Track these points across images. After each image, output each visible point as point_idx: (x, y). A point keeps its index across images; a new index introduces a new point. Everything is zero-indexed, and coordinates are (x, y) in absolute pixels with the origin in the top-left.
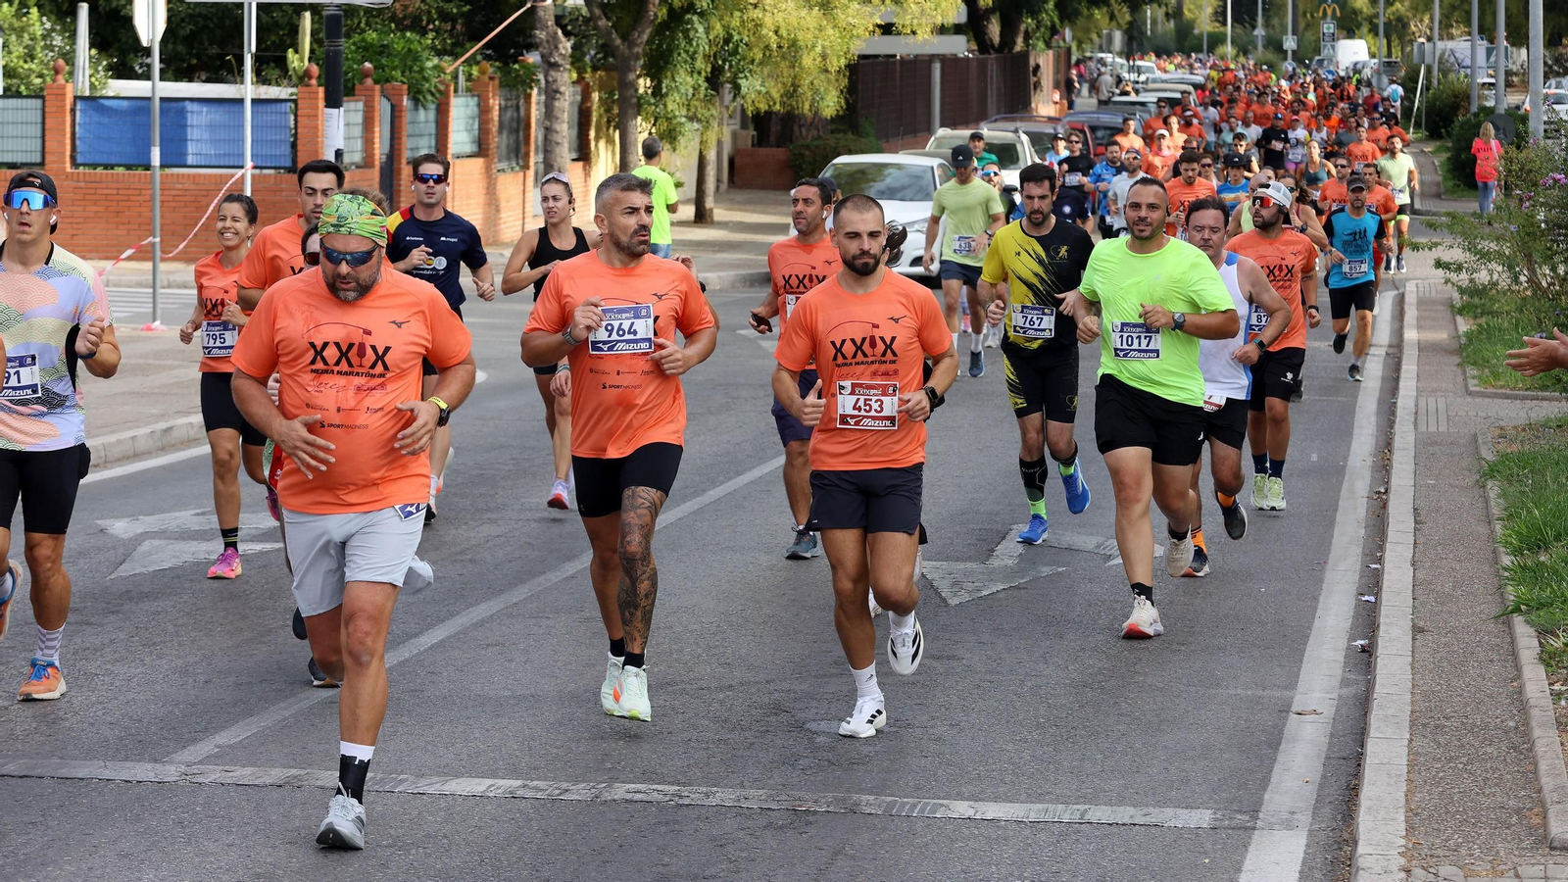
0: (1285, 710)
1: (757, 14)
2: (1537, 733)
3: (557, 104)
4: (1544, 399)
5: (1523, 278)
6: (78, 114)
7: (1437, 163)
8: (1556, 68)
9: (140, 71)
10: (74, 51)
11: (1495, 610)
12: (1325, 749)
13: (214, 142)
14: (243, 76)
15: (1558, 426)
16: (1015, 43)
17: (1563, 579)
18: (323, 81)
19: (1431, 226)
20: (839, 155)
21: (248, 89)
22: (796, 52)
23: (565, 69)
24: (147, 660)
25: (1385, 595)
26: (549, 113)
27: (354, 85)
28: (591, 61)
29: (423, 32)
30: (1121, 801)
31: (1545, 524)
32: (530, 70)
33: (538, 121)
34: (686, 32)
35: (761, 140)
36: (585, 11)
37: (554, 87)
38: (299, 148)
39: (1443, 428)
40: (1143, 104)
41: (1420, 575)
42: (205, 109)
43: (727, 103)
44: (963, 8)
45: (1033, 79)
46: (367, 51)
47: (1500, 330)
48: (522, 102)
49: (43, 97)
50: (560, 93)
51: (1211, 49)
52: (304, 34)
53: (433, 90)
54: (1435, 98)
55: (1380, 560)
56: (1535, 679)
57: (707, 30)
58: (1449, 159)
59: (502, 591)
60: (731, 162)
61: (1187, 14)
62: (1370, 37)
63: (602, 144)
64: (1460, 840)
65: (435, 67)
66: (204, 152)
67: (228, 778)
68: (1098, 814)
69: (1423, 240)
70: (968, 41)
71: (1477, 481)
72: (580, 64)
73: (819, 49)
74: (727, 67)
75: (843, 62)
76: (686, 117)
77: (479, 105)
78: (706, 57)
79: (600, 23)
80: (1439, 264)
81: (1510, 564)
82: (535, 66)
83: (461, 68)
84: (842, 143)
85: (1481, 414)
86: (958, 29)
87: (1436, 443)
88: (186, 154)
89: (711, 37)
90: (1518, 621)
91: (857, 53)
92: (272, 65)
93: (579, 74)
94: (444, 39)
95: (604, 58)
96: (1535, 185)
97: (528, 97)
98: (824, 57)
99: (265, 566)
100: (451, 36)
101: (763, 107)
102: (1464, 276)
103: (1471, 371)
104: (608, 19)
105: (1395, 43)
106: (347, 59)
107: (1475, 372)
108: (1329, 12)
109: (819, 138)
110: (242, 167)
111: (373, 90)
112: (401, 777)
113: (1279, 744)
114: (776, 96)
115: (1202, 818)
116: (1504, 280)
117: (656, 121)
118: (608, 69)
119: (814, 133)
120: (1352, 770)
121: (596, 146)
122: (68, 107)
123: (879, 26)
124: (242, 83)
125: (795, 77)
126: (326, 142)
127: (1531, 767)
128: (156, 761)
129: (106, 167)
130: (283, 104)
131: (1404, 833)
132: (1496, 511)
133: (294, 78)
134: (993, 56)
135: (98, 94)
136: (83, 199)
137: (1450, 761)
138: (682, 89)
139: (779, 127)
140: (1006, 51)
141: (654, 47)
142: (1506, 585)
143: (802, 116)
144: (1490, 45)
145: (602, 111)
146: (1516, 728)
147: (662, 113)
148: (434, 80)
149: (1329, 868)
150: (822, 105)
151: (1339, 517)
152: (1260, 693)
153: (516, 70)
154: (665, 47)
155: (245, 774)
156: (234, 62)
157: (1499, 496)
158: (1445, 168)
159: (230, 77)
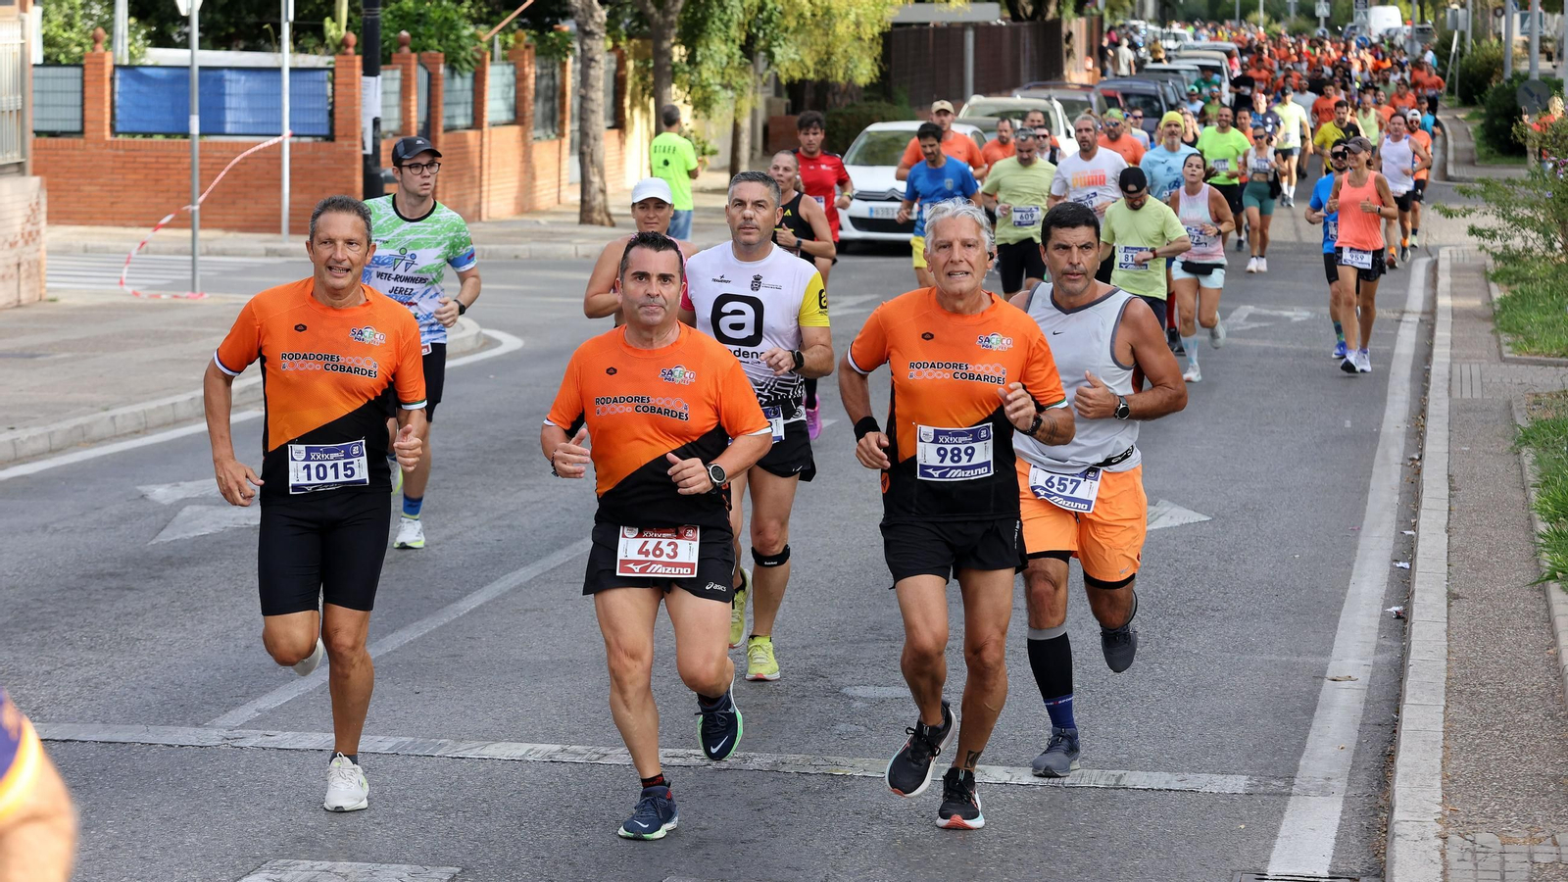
0: (1320, 676)
3: (592, 72)
5: (1557, 245)
6: (117, 83)
7: (1470, 130)
9: (178, 40)
10: (112, 20)
11: (1530, 578)
12: (1361, 715)
13: (252, 110)
14: (280, 45)
16: (1047, 10)
18: (360, 50)
19: (1464, 193)
20: (872, 122)
21: (286, 57)
22: (830, 19)
23: (601, 37)
24: (189, 625)
25: (1420, 561)
26: (585, 81)
27: (390, 53)
28: (627, 29)
30: (1157, 766)
32: (566, 39)
33: (573, 89)
37: (590, 55)
38: (337, 116)
39: (1477, 395)
40: (1175, 71)
41: (1455, 542)
42: (244, 78)
43: (761, 70)
45: (1066, 47)
46: (404, 19)
47: (1534, 297)
48: (557, 70)
49: (82, 66)
50: (595, 61)
51: (1244, 16)
52: (341, 3)
53: (469, 58)
54: (1469, 64)
55: (1414, 527)
58: (1482, 126)
59: (539, 557)
60: (766, 129)
62: (1403, 4)
63: (637, 111)
64: (1497, 807)
65: (472, 36)
66: (242, 120)
67: (269, 743)
68: (1134, 779)
69: (1455, 207)
70: (1002, 8)
71: (1512, 448)
72: (616, 33)
73: (852, 17)
74: (761, 35)
75: (877, 30)
76: (721, 85)
77: (515, 73)
78: (741, 25)
80: (1473, 231)
81: (1545, 531)
82: (570, 34)
83: (497, 37)
84: (876, 110)
85: (1515, 381)
87: (1470, 410)
88: (222, 123)
89: (745, 5)
90: (1554, 589)
91: (891, 21)
92: (310, 33)
93: (614, 42)
94: (480, 8)
95: (639, 26)
97: (563, 65)
100: (488, 5)
101: (797, 75)
102: (1498, 242)
103: (1505, 338)
105: (1428, 8)
106: (384, 28)
107: (1509, 339)
109: (853, 105)
110: (280, 135)
111: (409, 58)
112: (441, 741)
113: (1314, 709)
114: (810, 63)
115: (1238, 783)
116: (1538, 247)
117: (691, 87)
118: (643, 37)
119: (848, 101)
120: (1387, 737)
121: (631, 114)
122: (107, 76)
124: (280, 51)
125: (829, 46)
126: (363, 110)
128: (197, 725)
129: (146, 135)
130: (321, 73)
131: (1440, 800)
132: (1531, 478)
133: (332, 47)
134: (1026, 24)
135: (137, 63)
136: (123, 168)
137: (1486, 728)
138: (717, 57)
139: (813, 96)
140: (1039, 18)
141: (689, 15)
142: (1541, 551)
143: (836, 84)
144: (1524, 12)
145: (637, 78)
146: (1553, 695)
147: (697, 81)
148: (471, 49)
149: (1366, 835)
150: (856, 73)
151: (1373, 483)
152: (1295, 659)
153: (551, 39)
154: (699, 15)
155: (286, 739)
156: (271, 30)
157: (1534, 463)
158: (1480, 134)
159: (267, 46)
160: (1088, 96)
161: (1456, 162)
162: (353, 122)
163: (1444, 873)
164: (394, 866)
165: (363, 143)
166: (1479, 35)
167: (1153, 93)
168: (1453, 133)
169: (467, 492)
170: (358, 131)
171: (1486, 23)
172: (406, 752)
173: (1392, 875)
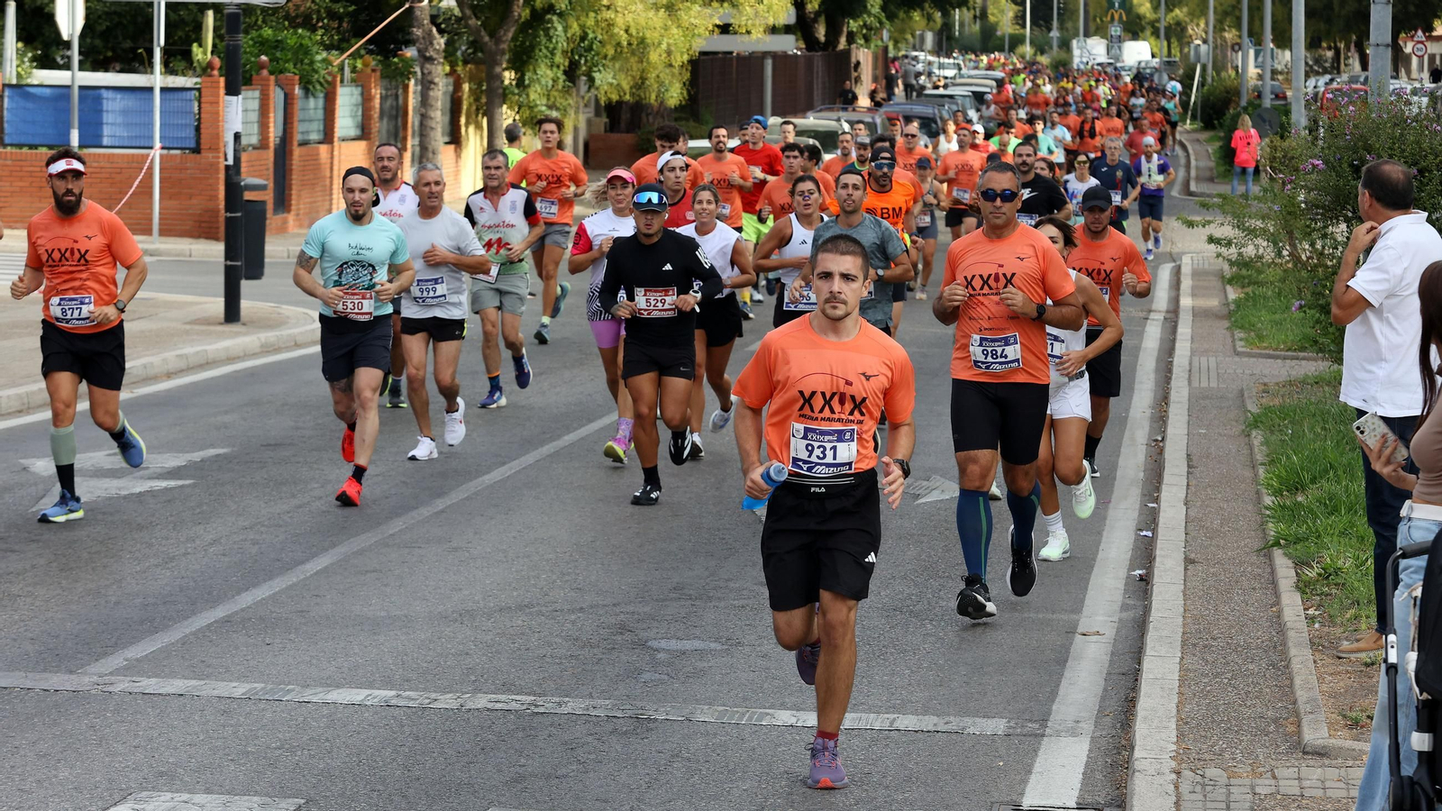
0: (1071, 631)
1: (610, 14)
2: (1293, 652)
3: (431, 93)
4: (1304, 359)
5: (1285, 253)
6: (6, 101)
7: (1210, 151)
8: (1316, 68)
9: (61, 62)
11: (1257, 544)
12: (1107, 665)
13: (127, 125)
14: (152, 67)
15: (1317, 383)
16: (838, 42)
17: (1317, 517)
18: (224, 72)
19: (1204, 206)
21: (157, 78)
22: (645, 48)
23: (439, 63)
24: (64, 583)
25: (1161, 530)
26: (425, 101)
27: (251, 75)
28: (463, 55)
29: (313, 29)
30: (926, 711)
31: (1302, 469)
32: (408, 64)
33: (414, 108)
34: (547, 31)
35: (613, 126)
36: (457, 12)
37: (429, 78)
38: (202, 131)
39: (1214, 384)
40: (951, 97)
41: (1192, 513)
42: (119, 96)
43: (582, 93)
44: (792, 11)
45: (854, 74)
46: (264, 45)
47: (1264, 298)
48: (400, 91)
50: (434, 84)
51: (1012, 49)
52: (207, 30)
53: (322, 80)
54: (1210, 93)
55: (1157, 500)
56: (1292, 605)
57: (566, 29)
58: (1221, 147)
60: (586, 145)
61: (992, 19)
62: (1152, 39)
63: (471, 129)
64: (1224, 746)
65: (324, 60)
66: (118, 134)
67: (136, 688)
68: (906, 722)
69: (1198, 218)
70: (797, 40)
71: (1243, 431)
72: (452, 58)
73: (664, 46)
74: (583, 62)
75: (686, 58)
76: (546, 105)
77: (362, 94)
78: (564, 52)
79: (470, 22)
80: (1211, 240)
81: (1271, 504)
82: (412, 60)
83: (347, 61)
85: (1247, 372)
86: (787, 29)
87: (1207, 397)
88: (100, 136)
89: (569, 35)
90: (1278, 554)
91: (698, 50)
92: (179, 57)
93: (452, 67)
94: (332, 36)
95: (474, 53)
96: (1297, 170)
97: (406, 87)
98: (669, 53)
99: (169, 501)
100: (338, 33)
101: (615, 97)
102: (1233, 250)
103: (1239, 334)
104: (478, 18)
105: (1175, 44)
106: (245, 53)
107: (1242, 335)
108: (1116, 16)
110: (151, 148)
111: (268, 80)
112: (290, 687)
113: (1066, 661)
114: (626, 86)
115: (997, 726)
116: (1269, 255)
117: (519, 109)
118: (477, 62)
120: (1130, 685)
121: (466, 131)
123: (718, 26)
124: (152, 73)
125: (643, 71)
126: (226, 126)
127: (1287, 682)
128: (71, 672)
129: (31, 147)
130: (189, 93)
131: (1175, 740)
132: (1259, 457)
133: (198, 69)
134: (819, 53)
135: (24, 82)
136: (11, 176)
137: (1216, 677)
138: (543, 83)
139: (628, 115)
140: (830, 49)
141: (518, 43)
142: (1267, 522)
143: (649, 106)
144: (1258, 48)
145: (472, 100)
146: (1275, 647)
147: (525, 102)
148: (323, 72)
149: (1109, 770)
150: (668, 95)
151: (1121, 462)
152: (1049, 616)
153: (396, 63)
154: (528, 44)
155: (150, 684)
156: (145, 54)
157: (1262, 444)
158: (1218, 155)
159: (141, 68)
160: (873, 118)
161: (1198, 179)
162: (217, 137)
163: (1177, 804)
164: (246, 798)
165: (226, 155)
166: (1219, 66)
167: (931, 116)
168: (1196, 154)
169: (315, 466)
170: (221, 144)
171: (1225, 56)
172: (257, 697)
173: (1132, 806)
